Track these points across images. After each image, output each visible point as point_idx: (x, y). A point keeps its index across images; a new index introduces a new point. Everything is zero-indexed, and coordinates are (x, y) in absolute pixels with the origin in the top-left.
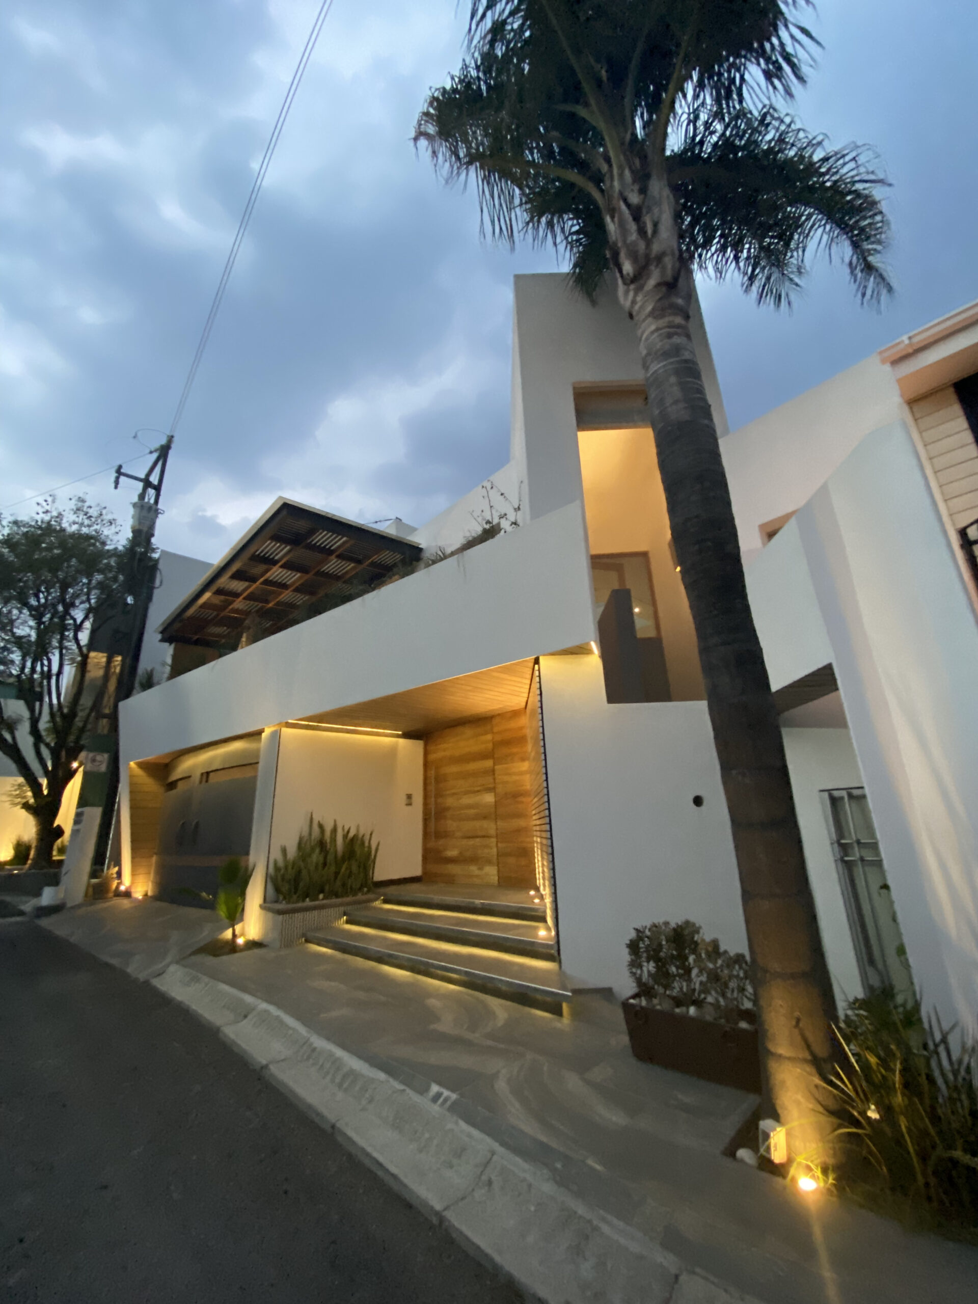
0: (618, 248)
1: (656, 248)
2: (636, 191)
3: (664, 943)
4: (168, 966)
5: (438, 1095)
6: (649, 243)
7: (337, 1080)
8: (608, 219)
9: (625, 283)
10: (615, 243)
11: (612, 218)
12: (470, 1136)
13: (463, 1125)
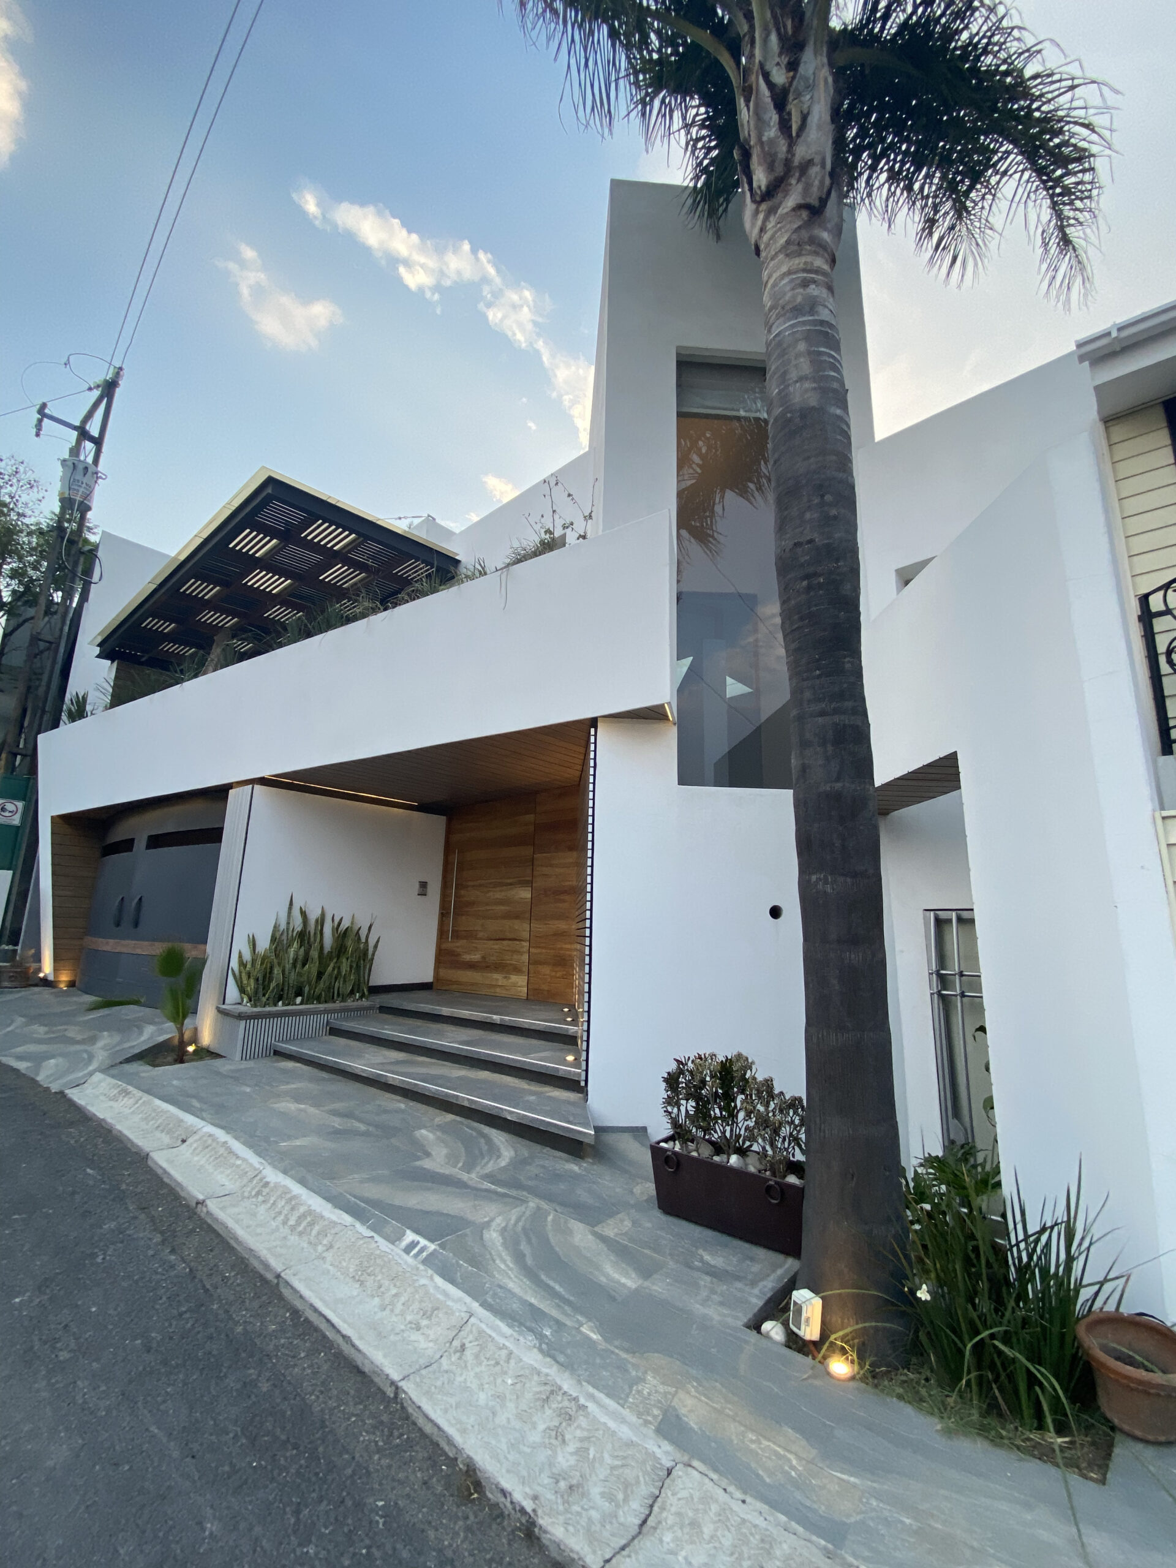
0: (750, 147)
1: (801, 152)
2: (783, 66)
3: (708, 1079)
4: (91, 1074)
5: (413, 1245)
6: (792, 142)
7: (292, 1222)
8: (741, 102)
9: (754, 201)
10: (747, 141)
11: (747, 101)
12: (446, 1294)
13: (438, 1280)
